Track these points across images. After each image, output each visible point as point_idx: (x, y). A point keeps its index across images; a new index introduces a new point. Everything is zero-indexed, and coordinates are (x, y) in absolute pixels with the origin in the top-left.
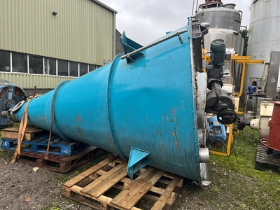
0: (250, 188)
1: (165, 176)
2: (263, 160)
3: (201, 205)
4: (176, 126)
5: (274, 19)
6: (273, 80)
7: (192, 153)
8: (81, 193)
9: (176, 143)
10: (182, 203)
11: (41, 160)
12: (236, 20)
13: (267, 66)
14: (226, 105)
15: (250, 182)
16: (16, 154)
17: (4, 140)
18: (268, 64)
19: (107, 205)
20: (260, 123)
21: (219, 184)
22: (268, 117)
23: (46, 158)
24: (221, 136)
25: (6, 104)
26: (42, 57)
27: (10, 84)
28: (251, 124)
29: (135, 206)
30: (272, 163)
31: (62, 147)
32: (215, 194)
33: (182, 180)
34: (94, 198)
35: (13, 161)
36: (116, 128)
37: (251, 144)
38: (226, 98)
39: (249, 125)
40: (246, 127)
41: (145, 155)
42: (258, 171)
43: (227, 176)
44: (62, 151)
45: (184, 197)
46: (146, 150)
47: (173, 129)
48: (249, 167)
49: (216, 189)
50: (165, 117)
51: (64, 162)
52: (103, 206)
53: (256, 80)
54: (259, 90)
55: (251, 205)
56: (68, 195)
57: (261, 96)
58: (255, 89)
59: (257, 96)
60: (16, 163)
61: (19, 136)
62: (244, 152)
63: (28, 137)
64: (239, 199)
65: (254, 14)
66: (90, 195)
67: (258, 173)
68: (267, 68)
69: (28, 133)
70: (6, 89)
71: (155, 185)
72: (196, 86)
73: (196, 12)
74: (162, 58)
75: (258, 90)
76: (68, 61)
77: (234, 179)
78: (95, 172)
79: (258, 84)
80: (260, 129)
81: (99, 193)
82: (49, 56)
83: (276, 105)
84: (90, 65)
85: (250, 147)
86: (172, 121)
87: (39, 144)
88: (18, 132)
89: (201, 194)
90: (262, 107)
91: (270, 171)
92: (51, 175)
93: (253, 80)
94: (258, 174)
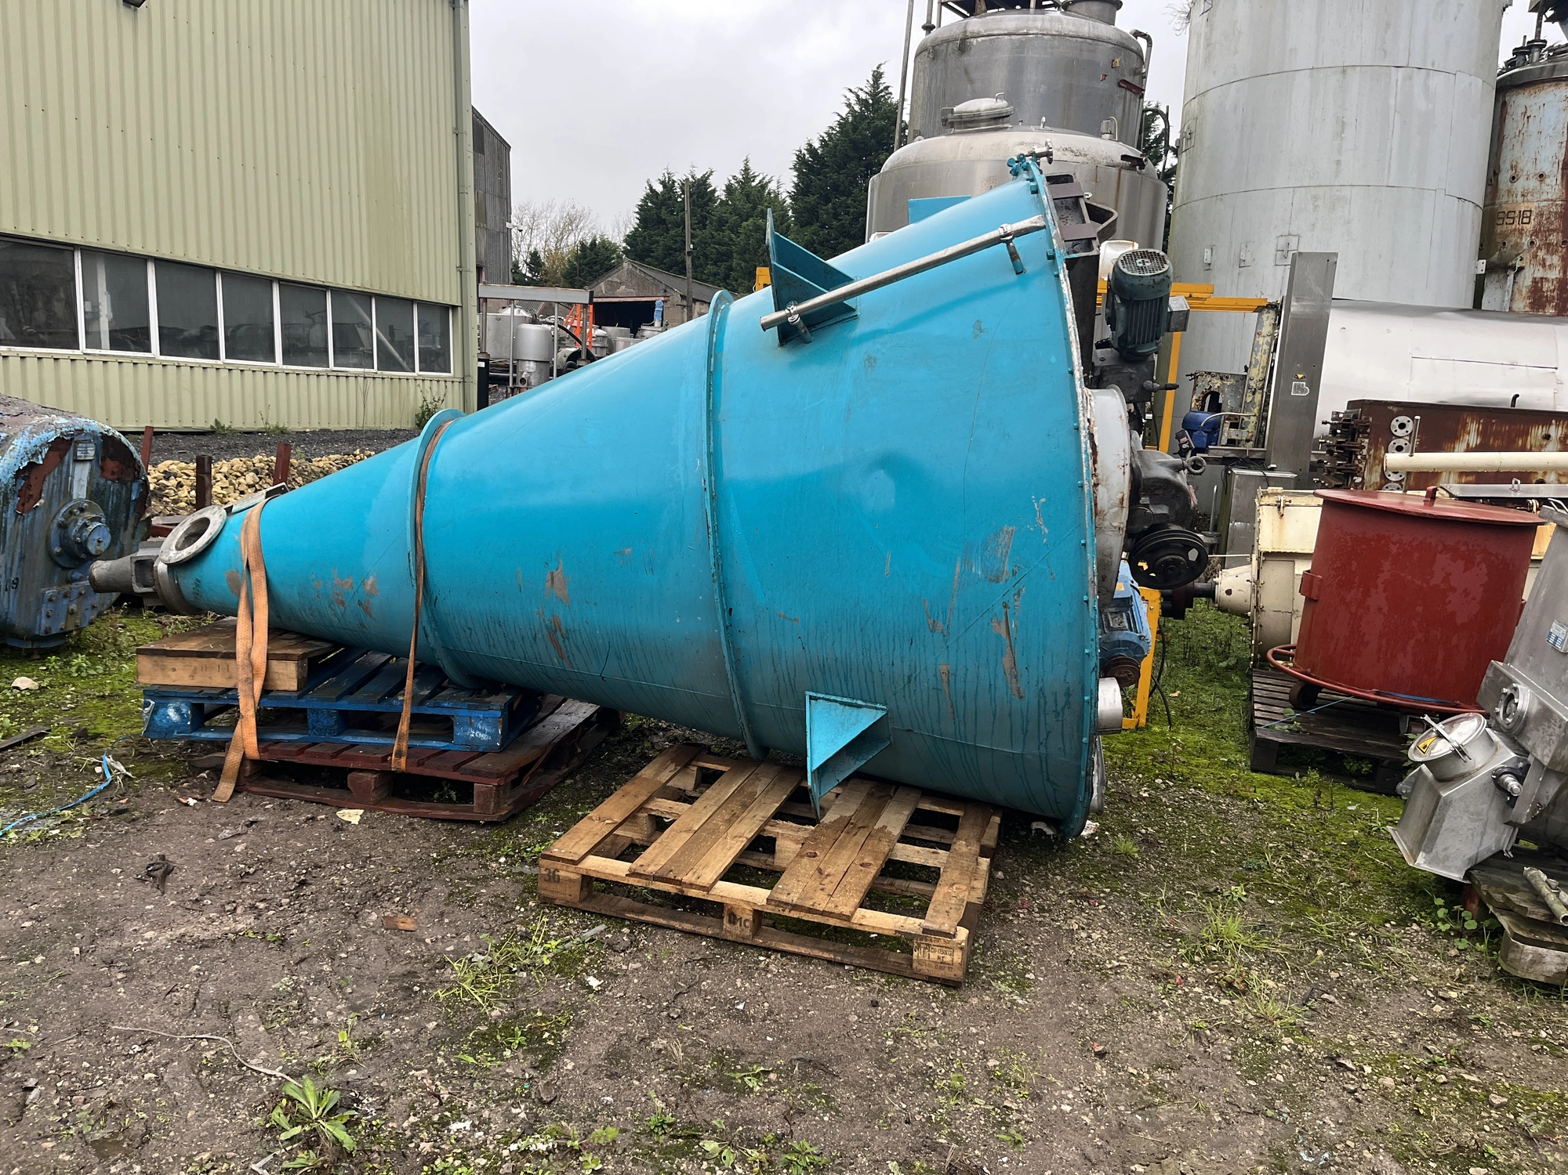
0: (1247, 836)
1: (926, 806)
2: (1282, 733)
3: (1085, 897)
4: (1009, 598)
5: (1303, 81)
6: (1299, 389)
7: (1068, 694)
8: (632, 881)
9: (1007, 662)
10: (1015, 897)
11: (370, 777)
12: (1124, 84)
13: (1269, 317)
14: (1163, 510)
15: (1241, 817)
16: (233, 758)
17: (162, 695)
18: (1275, 308)
19: (756, 912)
20: (1257, 585)
21: (1130, 830)
22: (1292, 557)
23: (400, 764)
24: (1132, 636)
25: (63, 527)
26: (69, 248)
27: (80, 422)
28: (1220, 592)
29: (862, 905)
30: (1320, 744)
31: (461, 714)
32: (1125, 862)
33: (997, 820)
34: (693, 893)
35: (225, 789)
36: (744, 614)
37: (1220, 676)
38: (1166, 483)
39: (1210, 594)
40: (1200, 603)
41: (866, 718)
42: (1265, 777)
43: (1153, 801)
44: (458, 732)
45: (1015, 880)
46: (871, 701)
47: (999, 609)
48: (1229, 764)
49: (1125, 844)
50: (966, 562)
51: (489, 775)
52: (733, 919)
53: (1216, 383)
54: (1234, 434)
55: (1260, 887)
56: (573, 893)
57: (1246, 462)
58: (1214, 428)
59: (1227, 462)
60: (243, 799)
61: (243, 674)
62: (1195, 710)
63: (288, 676)
64: (1213, 872)
65: (1204, 52)
66: (680, 883)
67: (1267, 784)
68: (1267, 329)
69: (286, 658)
70: (63, 446)
71: (904, 839)
72: (1094, 446)
73: (928, 28)
74: (937, 328)
75: (1227, 432)
76: (214, 270)
77: (1179, 809)
78: (641, 808)
79: (1227, 400)
80: (1258, 609)
81: (708, 875)
82: (107, 243)
83: (1329, 503)
84: (337, 292)
85: (1220, 690)
86: (997, 580)
87: (344, 705)
88: (232, 656)
89: (1073, 865)
90: (1266, 516)
91: (1314, 775)
92: (440, 834)
93: (1204, 384)
94: (1264, 788)
